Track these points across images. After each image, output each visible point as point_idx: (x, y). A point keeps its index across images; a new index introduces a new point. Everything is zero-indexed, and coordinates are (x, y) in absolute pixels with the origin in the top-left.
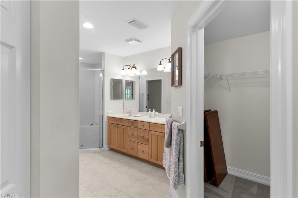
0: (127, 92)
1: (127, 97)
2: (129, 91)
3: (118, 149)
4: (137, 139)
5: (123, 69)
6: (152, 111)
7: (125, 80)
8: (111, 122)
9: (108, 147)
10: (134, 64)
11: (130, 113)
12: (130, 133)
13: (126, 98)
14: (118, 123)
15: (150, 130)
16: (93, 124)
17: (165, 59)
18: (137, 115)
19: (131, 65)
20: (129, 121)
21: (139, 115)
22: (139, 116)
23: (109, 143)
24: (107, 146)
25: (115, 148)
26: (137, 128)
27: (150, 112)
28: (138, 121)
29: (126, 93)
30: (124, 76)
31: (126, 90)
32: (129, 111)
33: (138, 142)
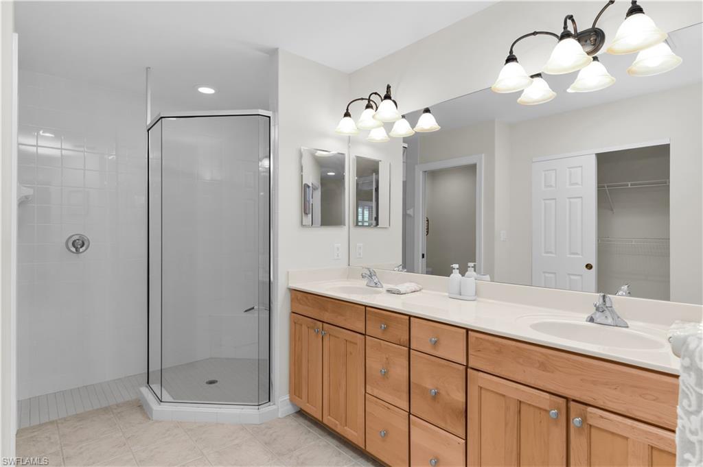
0: (363, 215)
1: (363, 221)
2: (366, 213)
3: (325, 421)
4: (406, 396)
5: (347, 115)
6: (463, 272)
7: (353, 156)
8: (301, 309)
9: (291, 400)
10: (389, 87)
11: (371, 276)
12: (375, 365)
13: (360, 224)
14: (326, 317)
15: (470, 365)
16: (253, 308)
17: (535, 33)
18: (402, 288)
19: (376, 93)
20: (367, 310)
21: (407, 284)
22: (408, 290)
23: (295, 389)
24: (287, 397)
25: (315, 412)
26: (407, 349)
27: (456, 275)
28: (410, 316)
29: (360, 218)
30: (350, 141)
31: (360, 210)
32: (368, 269)
33: (410, 413)
